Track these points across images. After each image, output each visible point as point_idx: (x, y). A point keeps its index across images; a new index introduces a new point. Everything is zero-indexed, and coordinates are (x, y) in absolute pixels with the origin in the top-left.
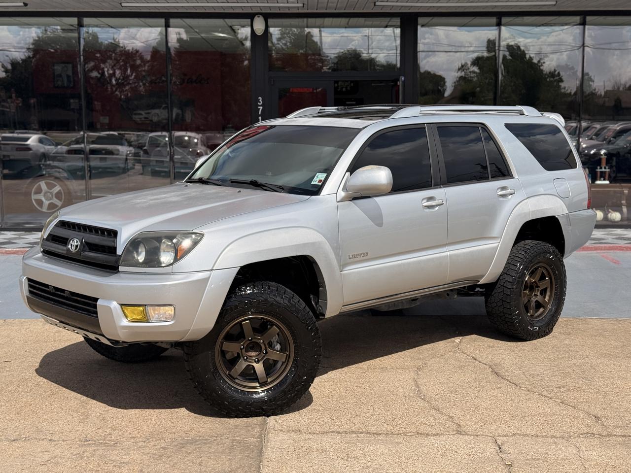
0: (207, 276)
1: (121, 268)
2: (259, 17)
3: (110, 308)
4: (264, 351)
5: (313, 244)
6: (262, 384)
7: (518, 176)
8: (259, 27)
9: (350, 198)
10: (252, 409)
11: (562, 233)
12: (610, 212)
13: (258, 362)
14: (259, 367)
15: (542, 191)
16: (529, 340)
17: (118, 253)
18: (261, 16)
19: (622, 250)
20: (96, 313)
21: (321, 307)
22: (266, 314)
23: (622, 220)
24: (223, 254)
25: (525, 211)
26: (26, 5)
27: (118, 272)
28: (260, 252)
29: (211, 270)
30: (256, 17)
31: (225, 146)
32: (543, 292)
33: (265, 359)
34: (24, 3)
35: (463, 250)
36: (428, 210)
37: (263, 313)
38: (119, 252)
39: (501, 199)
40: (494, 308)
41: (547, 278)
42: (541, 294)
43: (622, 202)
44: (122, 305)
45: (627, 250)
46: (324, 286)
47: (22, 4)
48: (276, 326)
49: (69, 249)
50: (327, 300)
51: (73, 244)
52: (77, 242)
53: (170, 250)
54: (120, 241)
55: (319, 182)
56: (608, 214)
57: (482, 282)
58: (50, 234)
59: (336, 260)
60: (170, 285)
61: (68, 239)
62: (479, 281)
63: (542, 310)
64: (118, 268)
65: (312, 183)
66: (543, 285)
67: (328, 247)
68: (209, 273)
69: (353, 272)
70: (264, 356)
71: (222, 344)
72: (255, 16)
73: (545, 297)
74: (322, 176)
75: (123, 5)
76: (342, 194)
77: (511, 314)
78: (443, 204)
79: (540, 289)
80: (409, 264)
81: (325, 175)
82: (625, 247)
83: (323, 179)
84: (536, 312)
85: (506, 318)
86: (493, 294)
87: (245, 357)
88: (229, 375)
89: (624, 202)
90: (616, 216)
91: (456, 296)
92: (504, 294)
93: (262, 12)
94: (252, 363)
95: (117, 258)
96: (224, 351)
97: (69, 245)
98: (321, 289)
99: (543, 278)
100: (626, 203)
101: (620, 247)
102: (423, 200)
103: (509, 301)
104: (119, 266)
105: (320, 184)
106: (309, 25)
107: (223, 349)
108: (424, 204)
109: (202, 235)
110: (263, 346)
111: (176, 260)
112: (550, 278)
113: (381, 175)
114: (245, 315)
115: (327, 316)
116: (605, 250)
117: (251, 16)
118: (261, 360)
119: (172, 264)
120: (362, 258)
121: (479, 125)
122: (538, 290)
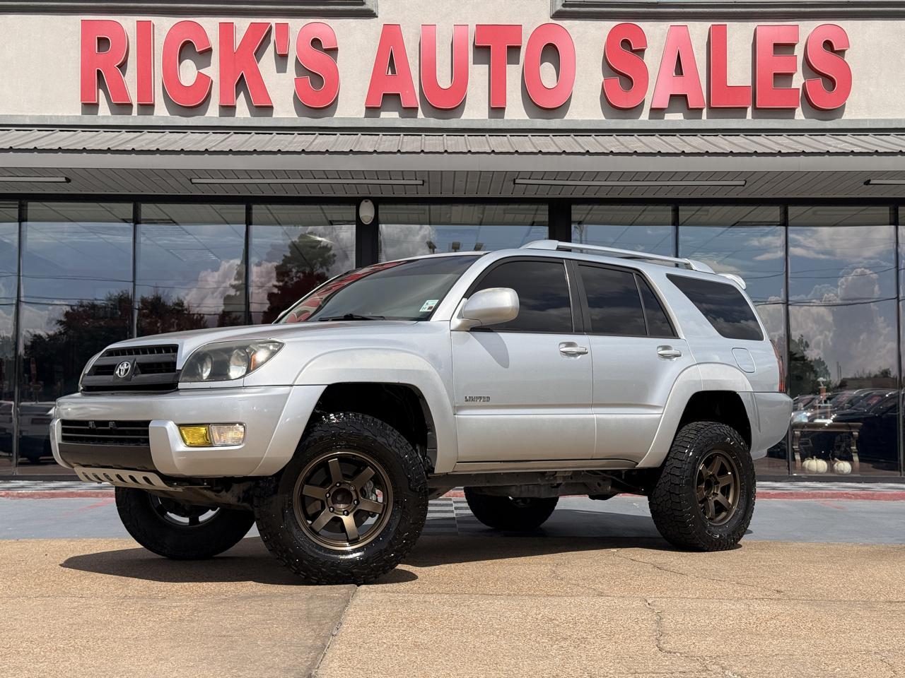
0: (287, 392)
1: (181, 385)
2: (366, 202)
3: (165, 429)
4: (356, 502)
5: (419, 372)
6: (353, 542)
7: (685, 336)
8: (367, 214)
9: (468, 327)
10: (339, 572)
11: (747, 416)
12: (836, 461)
13: (347, 515)
14: (348, 520)
15: (717, 359)
16: (708, 551)
17: (178, 368)
18: (370, 201)
19: (850, 498)
20: (147, 441)
21: (430, 460)
22: (358, 450)
23: (853, 471)
24: (307, 367)
25: (696, 379)
26: (68, 180)
27: (178, 390)
29: (292, 385)
30: (363, 202)
32: (725, 491)
33: (356, 509)
34: (66, 178)
35: (614, 416)
36: (566, 358)
37: (355, 449)
38: (179, 366)
39: (663, 361)
40: (659, 505)
41: (729, 473)
42: (723, 492)
43: (852, 448)
44: (180, 426)
45: (857, 499)
46: (433, 430)
47: (64, 180)
48: (370, 467)
49: (117, 375)
50: (436, 448)
51: (122, 368)
52: (127, 365)
53: (242, 364)
54: (181, 353)
55: (428, 309)
56: (833, 465)
57: (641, 464)
59: (448, 398)
60: (240, 398)
61: (116, 365)
62: (637, 464)
63: (724, 514)
64: (177, 386)
65: (421, 311)
66: (723, 482)
67: (437, 379)
68: (288, 388)
69: (470, 419)
70: (355, 507)
71: (302, 487)
72: (361, 201)
73: (728, 498)
74: (433, 303)
75: (194, 181)
76: (457, 322)
77: (682, 510)
78: (587, 353)
79: (721, 486)
80: (543, 421)
81: (436, 301)
82: (853, 495)
83: (434, 306)
84: (717, 516)
85: (675, 516)
86: (657, 485)
87: (332, 509)
88: (311, 528)
89: (854, 448)
90: (844, 466)
91: (610, 487)
92: (671, 483)
93: (371, 196)
94: (341, 515)
95: (177, 373)
96: (305, 496)
97: (116, 371)
98: (429, 433)
99: (723, 472)
100: (857, 449)
101: (846, 493)
102: (560, 344)
103: (678, 493)
104: (178, 382)
105: (431, 311)
106: (432, 220)
107: (304, 493)
108: (562, 350)
109: (281, 345)
110: (354, 494)
111: (248, 371)
112: (733, 473)
113: (505, 299)
114: (331, 451)
115: (436, 472)
116: (826, 497)
117: (356, 202)
118: (351, 512)
119: (244, 376)
120: (482, 403)
121: (633, 271)
122: (718, 487)
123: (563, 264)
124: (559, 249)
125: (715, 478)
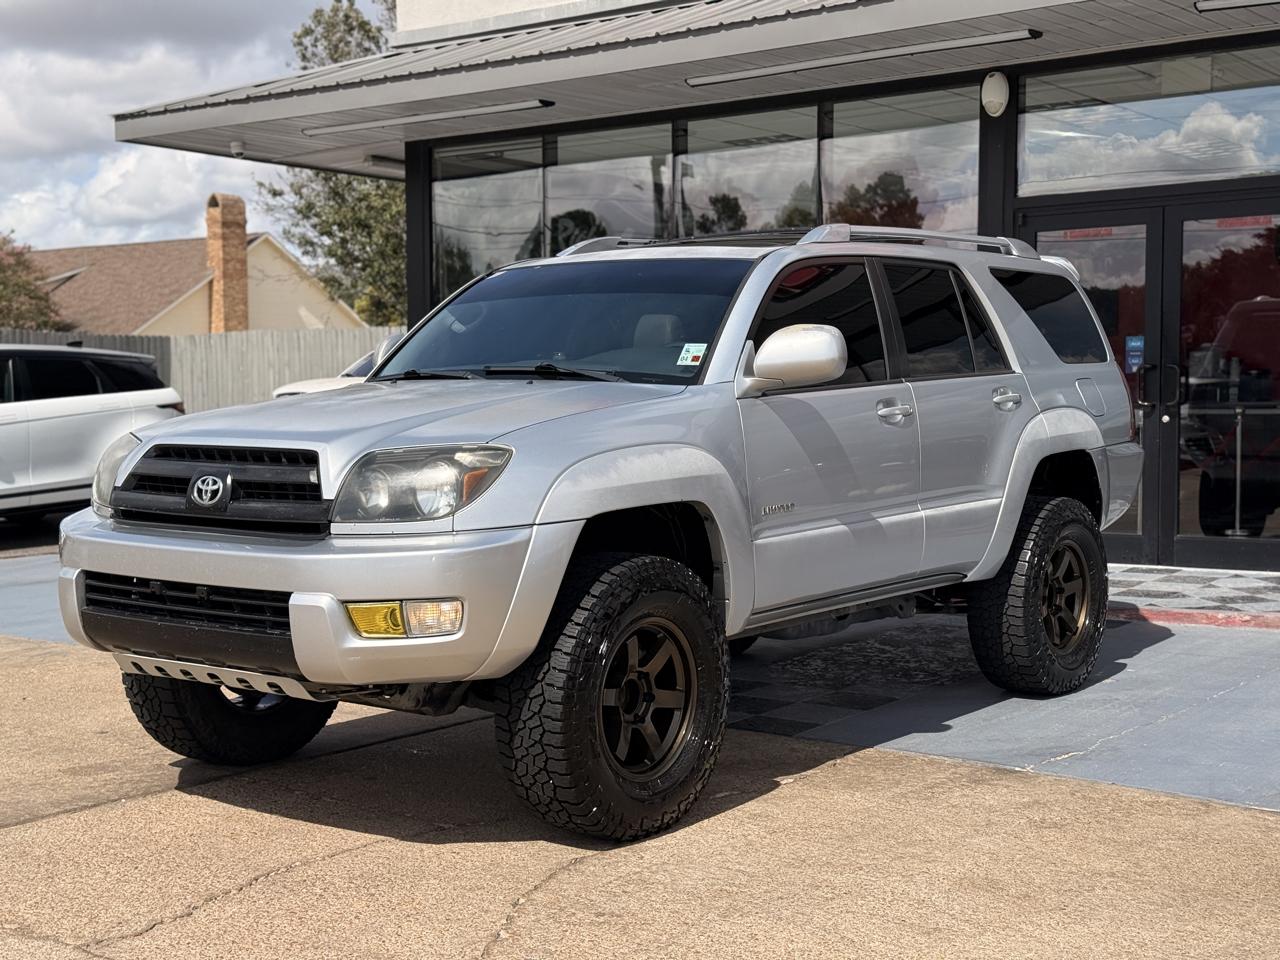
0: (526, 538)
1: (336, 528)
3: (322, 610)
7: (1020, 368)
15: (1060, 399)
17: (325, 497)
20: (286, 626)
24: (553, 489)
25: (1041, 437)
27: (329, 536)
28: (619, 490)
29: (531, 525)
31: (445, 311)
38: (329, 492)
42: (1067, 604)
44: (345, 603)
49: (192, 499)
50: (728, 599)
51: (204, 488)
52: (215, 483)
55: (693, 360)
57: (971, 577)
58: (132, 475)
59: (744, 516)
61: (189, 480)
62: (966, 576)
64: (329, 529)
65: (679, 363)
68: (526, 530)
74: (697, 349)
76: (744, 383)
78: (911, 414)
79: (1065, 595)
81: (703, 347)
83: (701, 354)
91: (915, 611)
95: (325, 506)
97: (193, 492)
102: (878, 403)
104: (330, 522)
105: (698, 363)
108: (879, 413)
109: (509, 453)
111: (460, 504)
115: (727, 634)
119: (451, 514)
121: (948, 267)
122: (1061, 597)
123: (863, 264)
124: (855, 238)
125: (1059, 582)
